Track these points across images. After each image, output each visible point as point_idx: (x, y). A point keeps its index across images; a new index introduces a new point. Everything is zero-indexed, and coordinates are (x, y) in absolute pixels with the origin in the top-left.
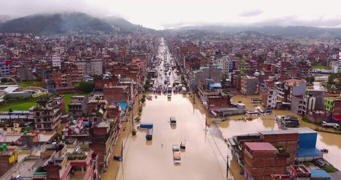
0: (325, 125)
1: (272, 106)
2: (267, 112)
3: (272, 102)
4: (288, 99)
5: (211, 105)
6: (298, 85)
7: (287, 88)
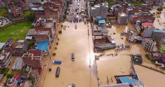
0: (157, 64)
1: (131, 40)
2: (127, 48)
3: (132, 39)
4: (142, 34)
5: (96, 43)
6: (149, 28)
7: (142, 28)
